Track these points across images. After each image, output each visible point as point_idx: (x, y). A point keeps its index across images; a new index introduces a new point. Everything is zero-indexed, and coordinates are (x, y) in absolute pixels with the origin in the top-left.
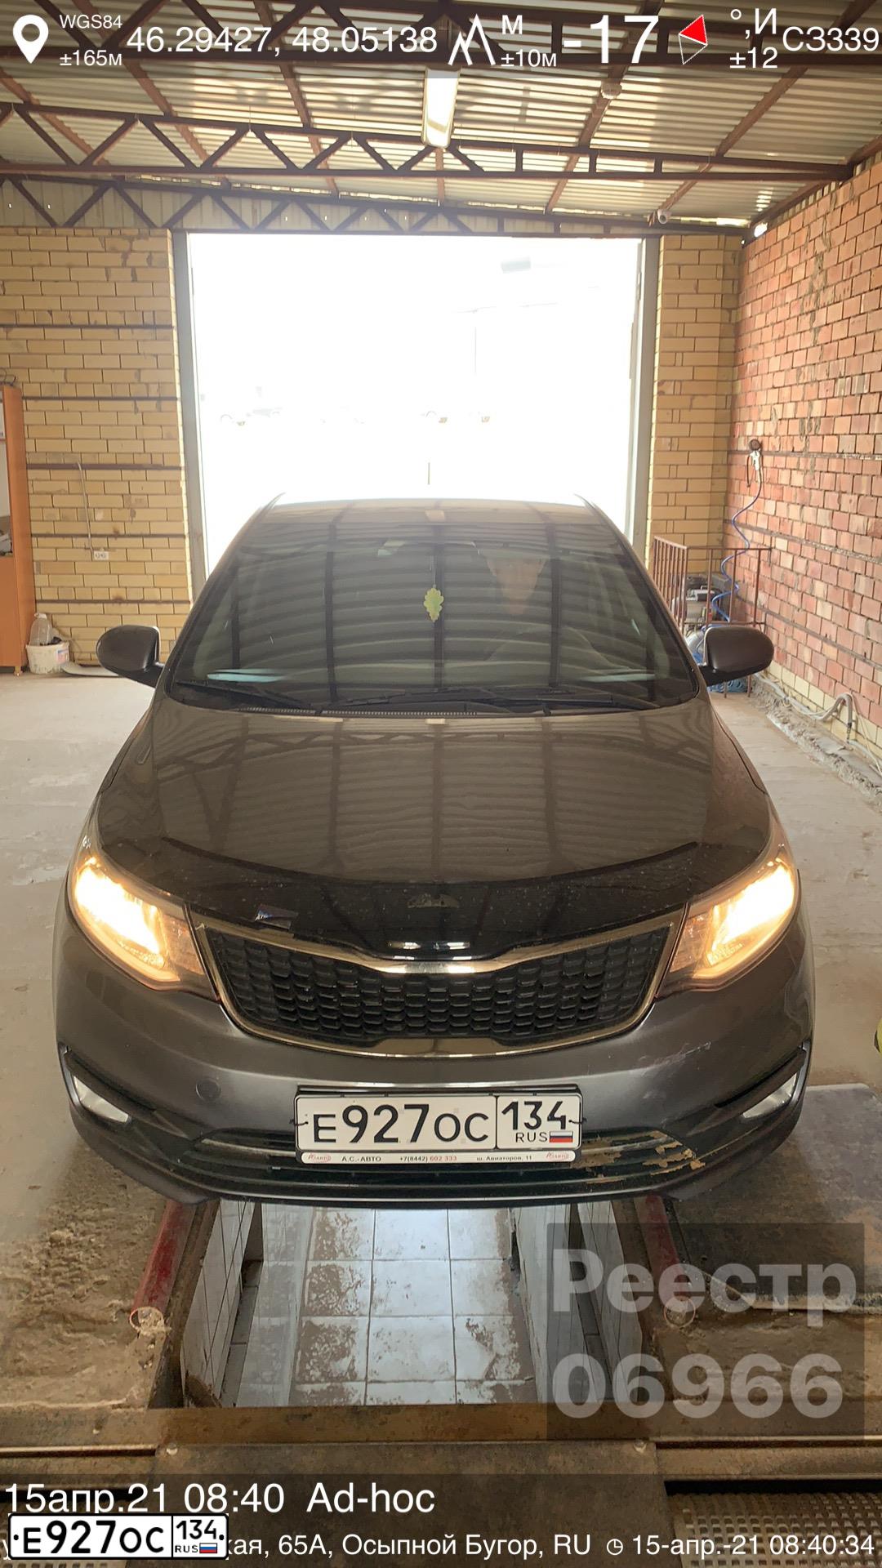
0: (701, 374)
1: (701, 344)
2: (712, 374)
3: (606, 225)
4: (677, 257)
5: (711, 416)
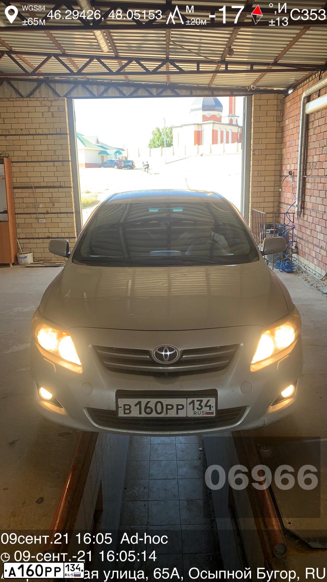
0: (269, 146)
1: (269, 135)
3: (231, 91)
4: (259, 102)
5: (273, 162)
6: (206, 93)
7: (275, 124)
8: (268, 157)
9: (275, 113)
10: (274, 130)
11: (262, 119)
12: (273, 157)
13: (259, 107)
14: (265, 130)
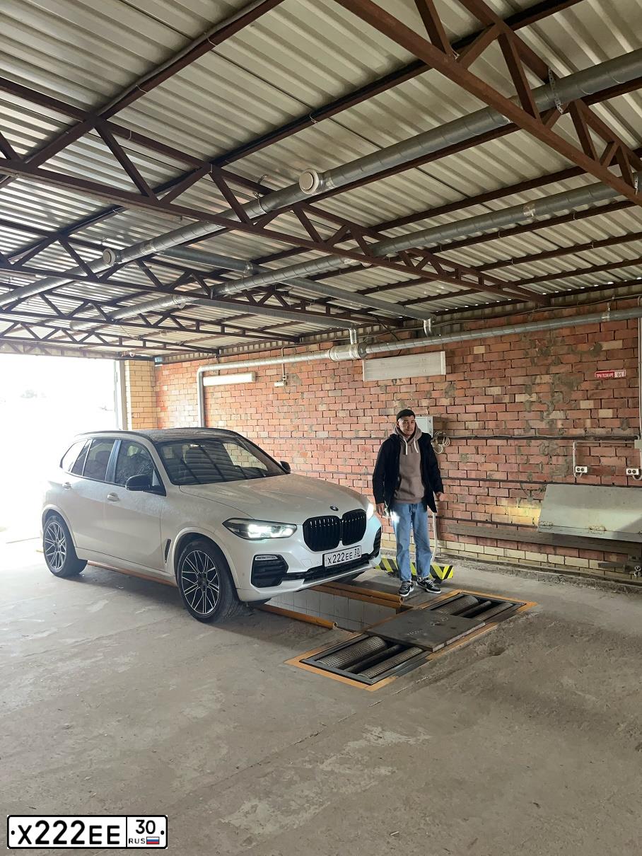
0: (146, 410)
1: (145, 399)
2: (150, 410)
3: (104, 355)
4: (133, 368)
5: (151, 425)
6: (78, 354)
7: (150, 389)
8: (146, 420)
9: (149, 379)
10: (150, 394)
11: (138, 383)
12: (151, 420)
13: (133, 372)
14: (141, 394)
